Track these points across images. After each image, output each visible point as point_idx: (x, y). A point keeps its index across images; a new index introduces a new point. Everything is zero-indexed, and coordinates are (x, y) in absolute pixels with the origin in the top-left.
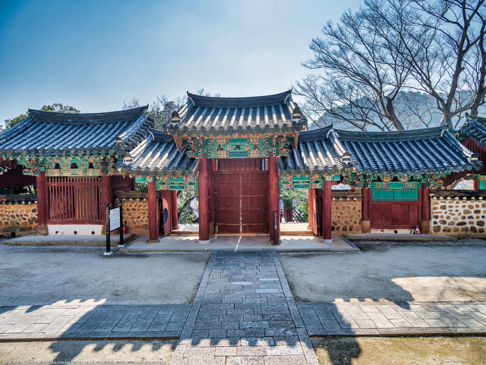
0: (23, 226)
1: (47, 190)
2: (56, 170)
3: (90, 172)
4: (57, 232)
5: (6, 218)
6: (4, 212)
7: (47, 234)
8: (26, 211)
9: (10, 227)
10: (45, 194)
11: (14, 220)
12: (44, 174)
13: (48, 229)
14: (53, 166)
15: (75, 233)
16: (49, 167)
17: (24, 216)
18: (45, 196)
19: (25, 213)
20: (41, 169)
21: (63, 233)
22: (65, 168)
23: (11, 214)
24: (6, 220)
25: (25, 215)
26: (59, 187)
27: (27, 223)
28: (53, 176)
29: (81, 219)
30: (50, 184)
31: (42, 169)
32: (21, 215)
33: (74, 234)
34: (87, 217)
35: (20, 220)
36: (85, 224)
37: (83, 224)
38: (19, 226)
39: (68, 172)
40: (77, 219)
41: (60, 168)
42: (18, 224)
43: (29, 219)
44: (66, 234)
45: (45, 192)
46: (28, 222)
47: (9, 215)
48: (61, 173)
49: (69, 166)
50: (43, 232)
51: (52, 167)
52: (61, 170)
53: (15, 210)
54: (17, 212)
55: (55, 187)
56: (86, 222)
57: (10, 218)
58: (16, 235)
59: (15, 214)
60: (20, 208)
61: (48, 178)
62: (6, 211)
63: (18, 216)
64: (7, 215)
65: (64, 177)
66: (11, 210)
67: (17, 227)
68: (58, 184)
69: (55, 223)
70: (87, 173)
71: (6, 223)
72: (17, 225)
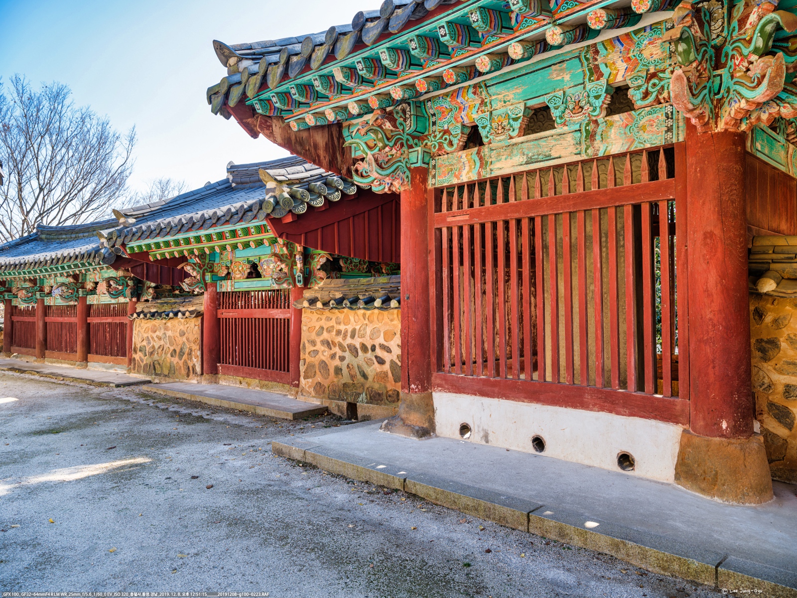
0: (376, 386)
1: (432, 246)
2: (463, 154)
3: (613, 133)
4: (465, 429)
5: (339, 353)
6: (334, 333)
7: (426, 431)
8: (385, 333)
9: (344, 385)
10: (426, 262)
11: (355, 362)
12: (424, 181)
13: (433, 411)
14: (455, 141)
15: (539, 443)
16: (440, 145)
17: (379, 352)
18: (425, 268)
19: (381, 340)
20: (413, 157)
21: (486, 437)
22: (499, 141)
23: (349, 341)
24: (337, 362)
25: (383, 347)
26: (477, 228)
27: (386, 374)
28: (455, 181)
29: (564, 378)
30: (444, 220)
31: (415, 157)
32: (373, 348)
33: (530, 449)
34: (593, 374)
35: (369, 363)
36: (583, 405)
37: (574, 406)
38: (368, 384)
39: (510, 155)
40: (549, 378)
41: (481, 144)
42: (365, 376)
43: (392, 361)
44: (499, 441)
45: (427, 252)
46: (390, 374)
47: (345, 344)
48: (483, 163)
49: (517, 125)
50: (416, 419)
51: (451, 144)
52: (485, 150)
53: (358, 328)
54: (363, 336)
55: (461, 228)
56: (587, 398)
57: (347, 354)
58: (360, 413)
59: (357, 342)
60: (371, 322)
61: (439, 192)
62: (339, 332)
63: (364, 348)
64: (341, 346)
65: (494, 182)
66: (350, 328)
67: (363, 385)
68: (472, 216)
69: (458, 388)
70: (598, 142)
71: (338, 370)
72: (362, 380)
